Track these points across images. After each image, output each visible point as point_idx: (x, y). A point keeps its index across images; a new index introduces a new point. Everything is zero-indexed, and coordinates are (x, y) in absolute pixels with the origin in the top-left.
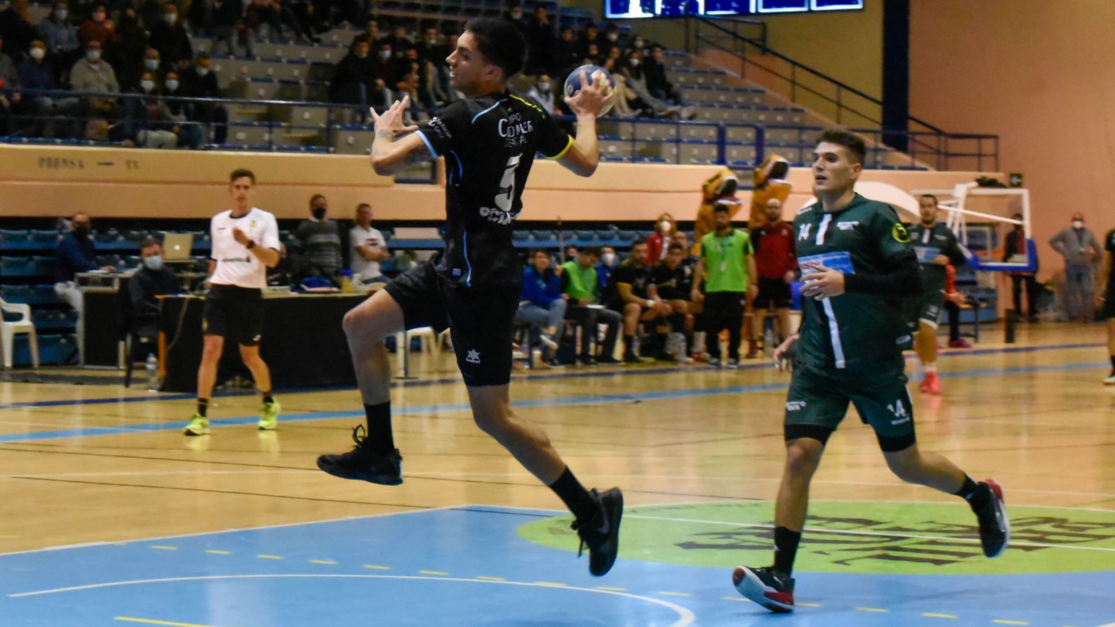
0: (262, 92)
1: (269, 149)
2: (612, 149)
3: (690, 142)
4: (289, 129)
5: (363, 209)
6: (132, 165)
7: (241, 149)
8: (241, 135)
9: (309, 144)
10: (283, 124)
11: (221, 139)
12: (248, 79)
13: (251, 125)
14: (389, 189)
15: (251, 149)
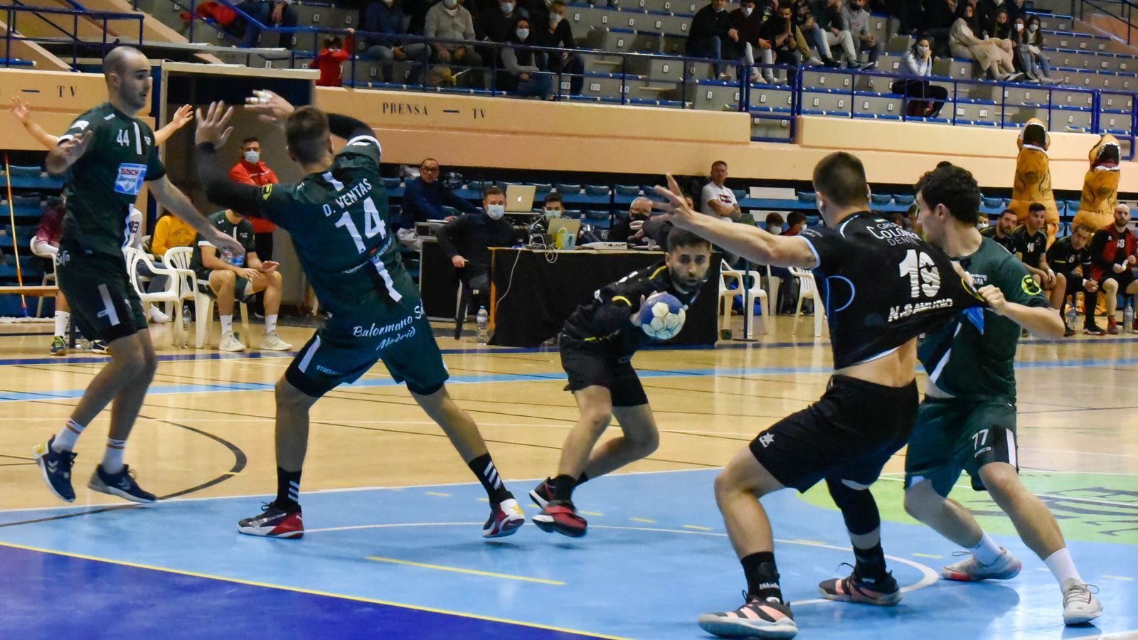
0: (621, 43)
1: (623, 102)
2: (983, 113)
3: (1064, 108)
4: (647, 82)
5: (718, 166)
6: (479, 114)
7: (595, 100)
8: (596, 87)
9: (667, 98)
10: (640, 77)
11: (577, 90)
12: (608, 29)
13: (608, 77)
14: (745, 147)
15: (604, 101)
